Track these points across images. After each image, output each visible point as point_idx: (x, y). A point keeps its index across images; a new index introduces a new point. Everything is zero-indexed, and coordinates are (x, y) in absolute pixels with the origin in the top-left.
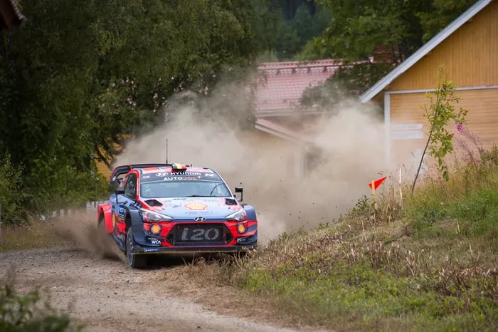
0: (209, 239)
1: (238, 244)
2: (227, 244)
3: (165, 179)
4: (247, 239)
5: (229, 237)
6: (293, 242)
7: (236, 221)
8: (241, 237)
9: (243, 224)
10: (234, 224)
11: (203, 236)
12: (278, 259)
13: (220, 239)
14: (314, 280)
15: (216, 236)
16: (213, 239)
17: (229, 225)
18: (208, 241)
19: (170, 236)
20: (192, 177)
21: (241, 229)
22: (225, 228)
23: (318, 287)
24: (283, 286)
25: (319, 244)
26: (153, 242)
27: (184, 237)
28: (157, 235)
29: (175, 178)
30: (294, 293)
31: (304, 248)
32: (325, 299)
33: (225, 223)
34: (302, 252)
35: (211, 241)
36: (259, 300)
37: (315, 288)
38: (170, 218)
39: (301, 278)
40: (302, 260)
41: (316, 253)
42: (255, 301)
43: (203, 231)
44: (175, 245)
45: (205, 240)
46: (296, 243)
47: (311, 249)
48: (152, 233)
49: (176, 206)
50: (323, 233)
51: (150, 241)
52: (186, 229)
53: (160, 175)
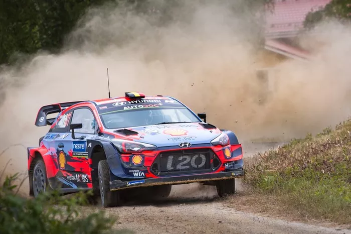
0: (196, 166)
1: (227, 170)
2: (216, 170)
3: (125, 108)
4: (233, 164)
5: (217, 163)
6: (300, 146)
7: (222, 146)
8: (229, 162)
9: (228, 148)
10: (221, 148)
11: (189, 164)
12: (287, 162)
13: (207, 166)
14: (319, 179)
15: (203, 163)
16: (200, 166)
17: (216, 149)
18: (194, 169)
19: (155, 166)
20: (153, 104)
21: (228, 153)
22: (211, 153)
23: (322, 185)
24: (292, 185)
25: (322, 148)
26: (136, 174)
27: (169, 166)
28: (140, 166)
29: (136, 106)
30: (302, 191)
31: (309, 152)
32: (329, 196)
33: (212, 147)
34: (307, 156)
35: (198, 168)
36: (271, 197)
37: (320, 187)
38: (152, 146)
39: (307, 178)
40: (308, 162)
41: (320, 156)
42: (268, 199)
43: (188, 159)
44: (160, 176)
45: (192, 168)
46: (303, 147)
47: (316, 153)
48: (133, 164)
49: (154, 134)
50: (326, 139)
51: (132, 174)
52: (171, 158)
53: (117, 104)
